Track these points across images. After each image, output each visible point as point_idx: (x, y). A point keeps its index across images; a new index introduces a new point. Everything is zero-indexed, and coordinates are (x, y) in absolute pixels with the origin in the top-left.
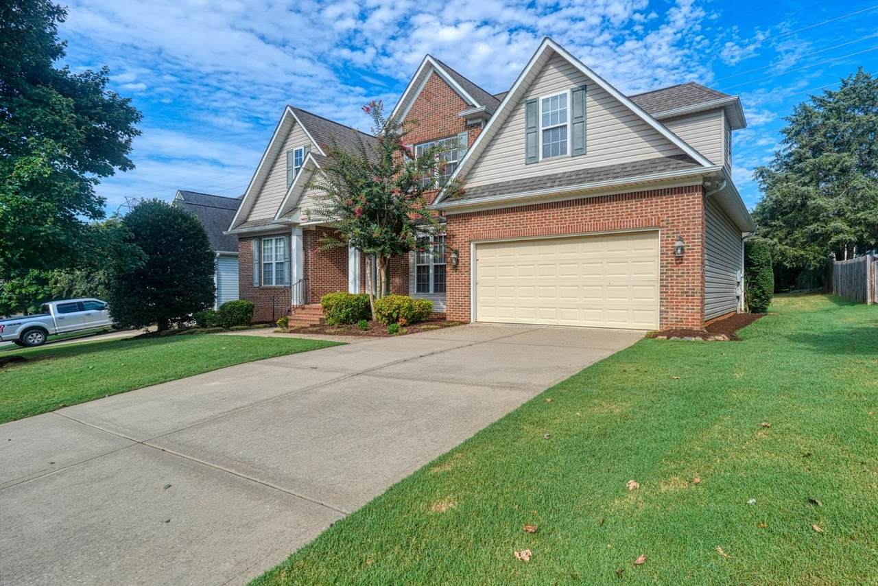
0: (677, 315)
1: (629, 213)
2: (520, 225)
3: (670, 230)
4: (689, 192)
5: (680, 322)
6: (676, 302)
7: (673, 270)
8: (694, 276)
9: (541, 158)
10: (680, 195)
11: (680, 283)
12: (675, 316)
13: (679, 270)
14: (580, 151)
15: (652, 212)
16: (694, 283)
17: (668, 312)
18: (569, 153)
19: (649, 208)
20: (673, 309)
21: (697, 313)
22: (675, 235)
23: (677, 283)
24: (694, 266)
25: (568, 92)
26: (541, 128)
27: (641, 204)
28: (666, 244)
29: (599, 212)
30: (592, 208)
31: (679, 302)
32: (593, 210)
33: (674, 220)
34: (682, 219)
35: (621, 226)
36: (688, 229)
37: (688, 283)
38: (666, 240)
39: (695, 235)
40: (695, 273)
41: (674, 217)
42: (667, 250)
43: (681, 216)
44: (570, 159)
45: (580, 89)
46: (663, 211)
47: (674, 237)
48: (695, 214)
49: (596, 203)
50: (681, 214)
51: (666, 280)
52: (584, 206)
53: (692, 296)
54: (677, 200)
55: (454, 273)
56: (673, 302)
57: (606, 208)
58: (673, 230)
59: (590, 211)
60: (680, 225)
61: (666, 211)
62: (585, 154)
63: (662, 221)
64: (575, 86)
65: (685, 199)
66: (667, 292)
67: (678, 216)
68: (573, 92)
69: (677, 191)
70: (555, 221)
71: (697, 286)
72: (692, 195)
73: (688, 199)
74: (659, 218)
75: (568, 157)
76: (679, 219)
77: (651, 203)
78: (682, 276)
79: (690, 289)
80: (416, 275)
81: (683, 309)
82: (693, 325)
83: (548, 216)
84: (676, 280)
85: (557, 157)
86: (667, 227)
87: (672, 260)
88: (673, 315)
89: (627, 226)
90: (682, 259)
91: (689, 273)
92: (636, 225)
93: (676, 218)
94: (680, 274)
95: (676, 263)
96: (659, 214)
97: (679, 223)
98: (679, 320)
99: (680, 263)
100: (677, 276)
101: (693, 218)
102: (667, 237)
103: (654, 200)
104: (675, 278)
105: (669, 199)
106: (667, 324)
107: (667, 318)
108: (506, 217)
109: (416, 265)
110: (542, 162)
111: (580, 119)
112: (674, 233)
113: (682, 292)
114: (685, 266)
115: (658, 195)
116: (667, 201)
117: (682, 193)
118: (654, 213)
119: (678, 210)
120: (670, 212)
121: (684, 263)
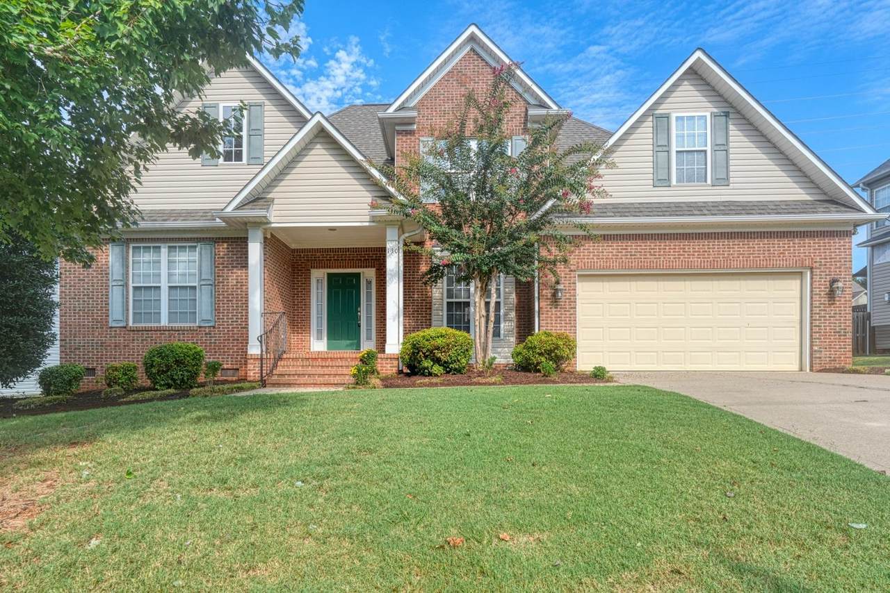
0: (830, 354)
1: (782, 251)
2: (651, 255)
3: (823, 272)
4: (840, 236)
5: (833, 361)
6: (829, 342)
7: (826, 311)
8: (846, 317)
9: (674, 182)
10: (832, 238)
11: (832, 323)
12: (828, 356)
13: (831, 310)
14: (723, 180)
15: (805, 253)
16: (846, 323)
17: (821, 351)
18: (709, 181)
19: (802, 249)
20: (826, 348)
21: (848, 351)
22: (828, 277)
23: (829, 323)
24: (846, 307)
25: (708, 115)
26: (674, 149)
27: (793, 243)
28: (819, 285)
29: (748, 248)
30: (741, 243)
31: (832, 342)
32: (741, 246)
33: (827, 262)
34: (834, 262)
35: (773, 265)
36: (840, 271)
37: (840, 323)
38: (819, 281)
39: (846, 278)
40: (846, 314)
41: (826, 259)
42: (820, 291)
43: (833, 258)
44: (711, 188)
45: (722, 114)
46: (816, 253)
47: (826, 278)
48: (846, 258)
49: (744, 238)
50: (833, 257)
51: (818, 320)
52: (731, 241)
53: (844, 336)
54: (829, 243)
55: (554, 310)
56: (826, 342)
57: (756, 244)
58: (825, 272)
59: (737, 247)
60: (833, 267)
61: (819, 253)
62: (728, 185)
63: (815, 262)
64: (715, 110)
65: (836, 243)
66: (820, 332)
67: (830, 259)
68: (714, 115)
69: (829, 234)
70: (696, 254)
71: (849, 326)
72: (844, 239)
73: (840, 243)
74: (812, 259)
75: (709, 186)
76: (831, 262)
77: (804, 243)
78: (834, 317)
79: (842, 329)
80: (445, 313)
81: (836, 348)
82: (846, 363)
83: (687, 247)
84: (829, 320)
85: (693, 184)
86: (820, 268)
87: (824, 301)
88: (826, 354)
89: (780, 264)
90: (834, 301)
91: (840, 314)
92: (790, 264)
93: (828, 260)
94: (832, 315)
95: (829, 304)
96: (812, 255)
97: (832, 265)
98: (832, 359)
99: (833, 304)
100: (830, 317)
101: (845, 261)
102: (820, 278)
103: (807, 241)
104: (828, 318)
105: (822, 242)
106: (821, 364)
107: (820, 358)
108: (632, 246)
109: (446, 300)
110: (675, 186)
111: (723, 147)
112: (826, 275)
113: (834, 332)
114: (837, 307)
115: (811, 236)
116: (820, 243)
117: (834, 236)
118: (807, 254)
119: (830, 252)
120: (823, 254)
121: (836, 304)
